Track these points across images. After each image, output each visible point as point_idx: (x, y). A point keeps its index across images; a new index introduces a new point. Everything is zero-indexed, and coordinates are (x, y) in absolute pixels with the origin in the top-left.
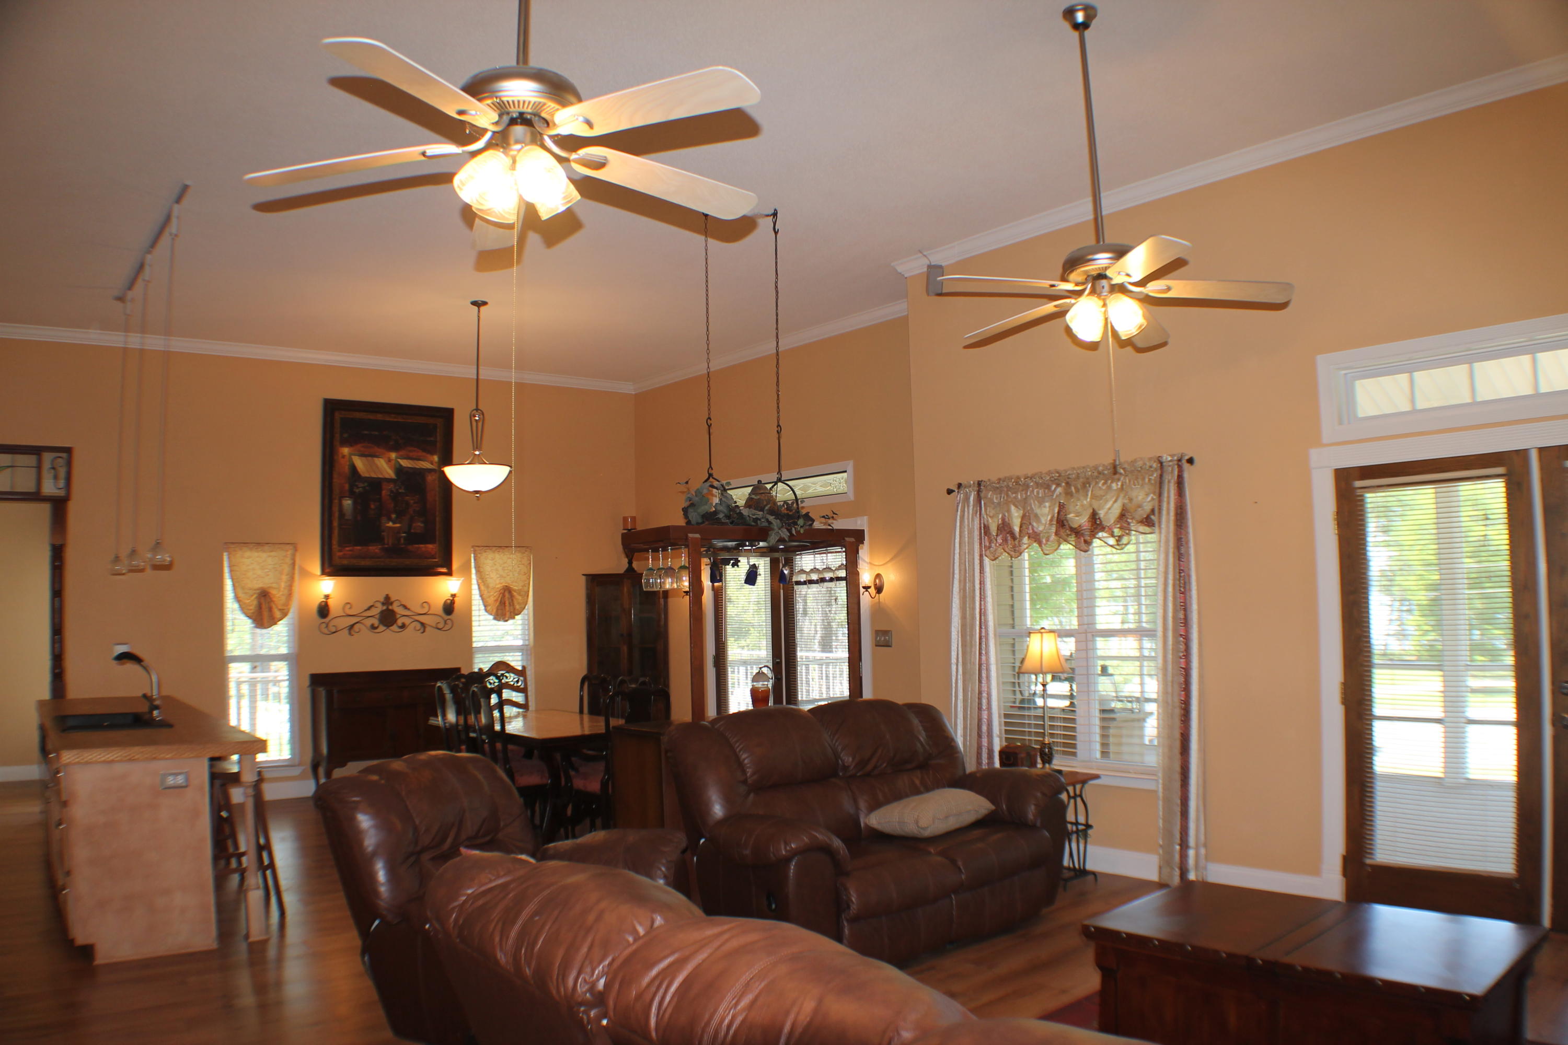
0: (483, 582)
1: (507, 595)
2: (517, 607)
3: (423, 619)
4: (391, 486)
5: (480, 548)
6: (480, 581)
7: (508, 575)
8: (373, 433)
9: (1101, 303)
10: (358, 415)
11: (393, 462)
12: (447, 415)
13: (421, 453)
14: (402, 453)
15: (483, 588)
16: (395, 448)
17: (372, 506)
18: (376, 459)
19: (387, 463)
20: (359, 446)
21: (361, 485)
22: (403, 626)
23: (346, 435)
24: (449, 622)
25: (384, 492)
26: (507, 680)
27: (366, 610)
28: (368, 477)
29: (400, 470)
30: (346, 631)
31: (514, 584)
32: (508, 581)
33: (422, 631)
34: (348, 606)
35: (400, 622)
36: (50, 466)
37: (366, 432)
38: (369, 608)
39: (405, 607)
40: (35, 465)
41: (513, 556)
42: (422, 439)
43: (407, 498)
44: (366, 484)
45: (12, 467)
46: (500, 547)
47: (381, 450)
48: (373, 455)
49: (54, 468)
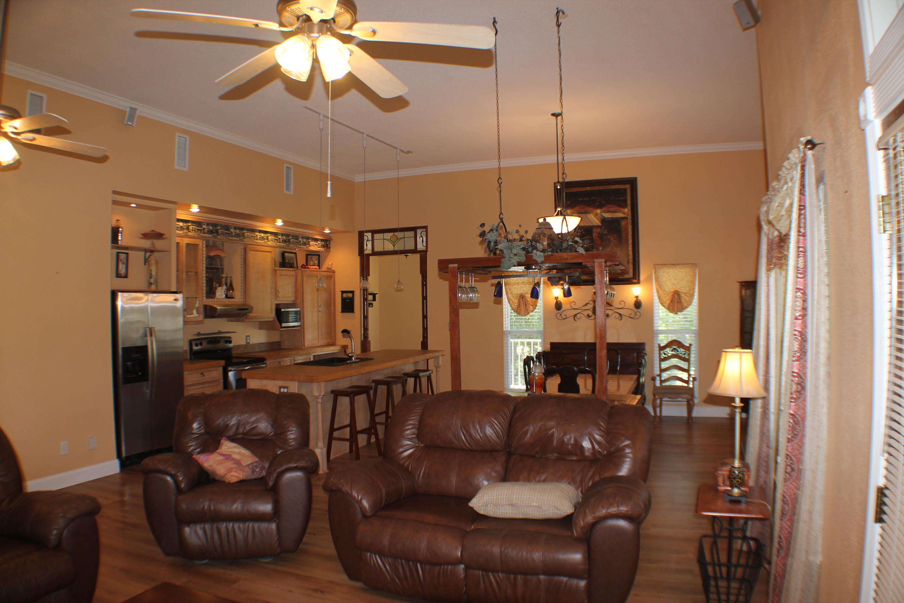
0: (660, 288)
1: (676, 296)
2: (685, 304)
3: (619, 311)
4: (598, 230)
5: (657, 266)
6: (658, 287)
7: (678, 283)
8: (585, 199)
10: (575, 190)
11: (599, 215)
12: (632, 182)
13: (616, 208)
14: (604, 209)
15: (660, 292)
16: (600, 206)
18: (588, 215)
19: (595, 217)
20: (577, 208)
21: (579, 231)
22: (608, 316)
23: (568, 202)
24: (638, 313)
25: (594, 234)
26: (678, 353)
27: (584, 306)
28: (584, 226)
29: (604, 221)
30: (572, 318)
31: (683, 289)
32: (678, 288)
33: (620, 318)
34: (574, 303)
36: (420, 236)
37: (581, 199)
38: (586, 305)
39: (609, 304)
40: (414, 236)
41: (682, 270)
42: (617, 199)
43: (609, 237)
44: (582, 230)
45: (404, 238)
46: (673, 265)
47: (591, 209)
48: (586, 213)
49: (422, 236)
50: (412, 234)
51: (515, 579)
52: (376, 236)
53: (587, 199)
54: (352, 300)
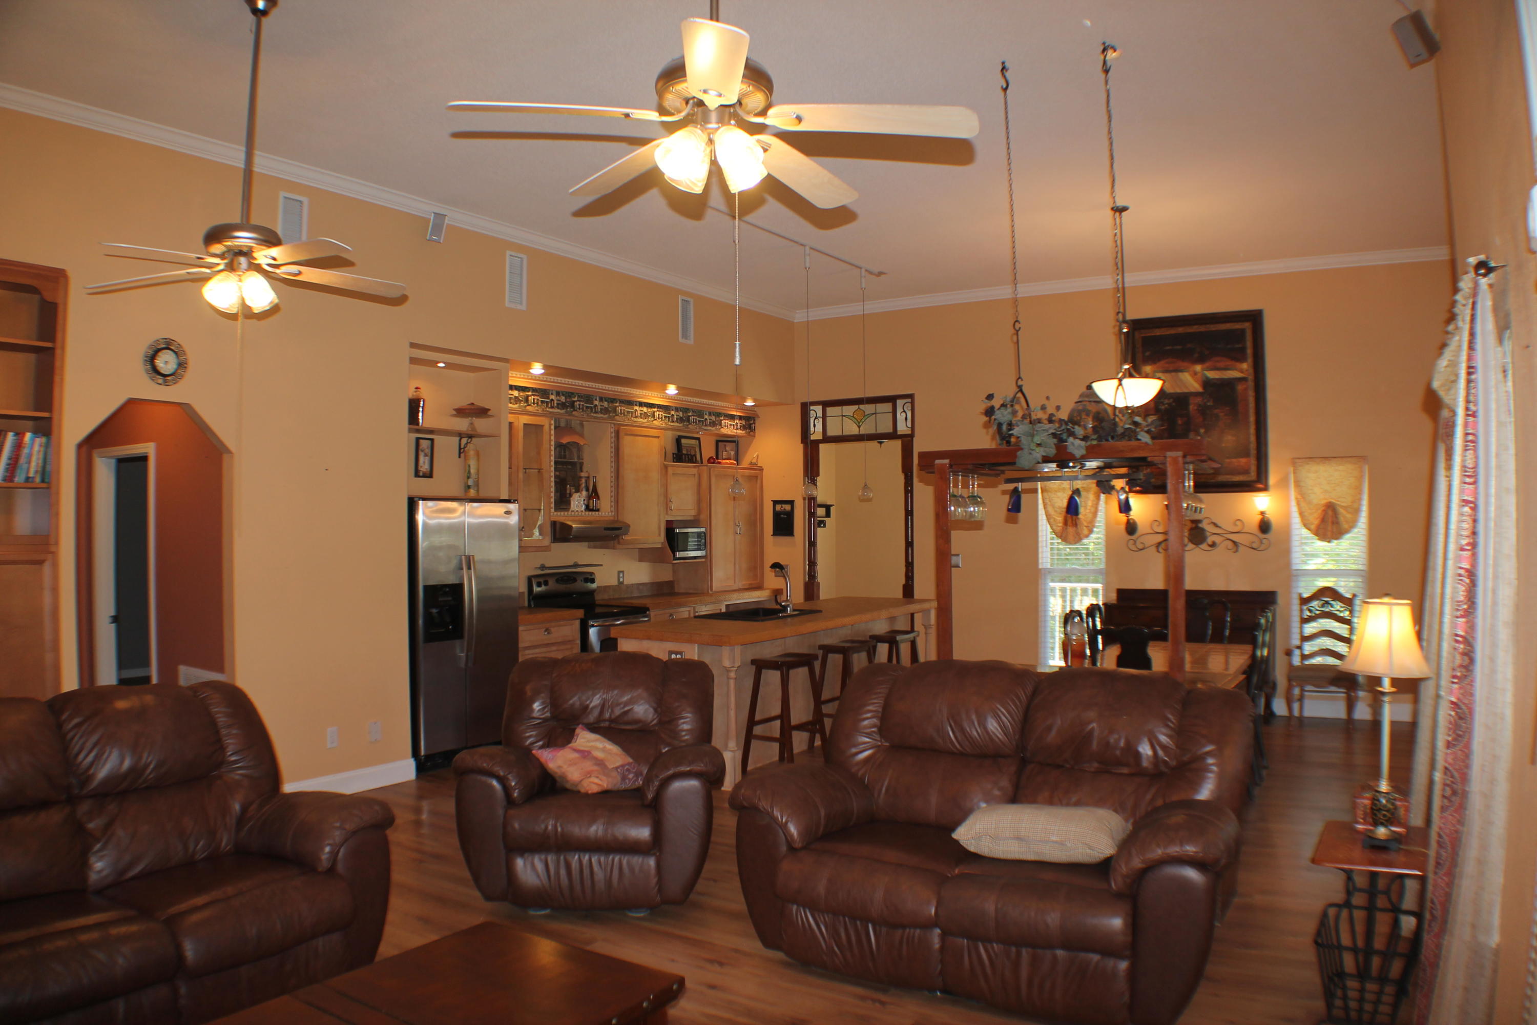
0: (1303, 498)
1: (1330, 513)
2: (1346, 526)
3: (1235, 537)
4: (1198, 400)
5: (1301, 460)
6: (1299, 497)
7: (1334, 490)
10: (1158, 332)
11: (1199, 375)
12: (1255, 318)
13: (1229, 363)
14: (1207, 364)
15: (1303, 504)
16: (1201, 360)
17: (1180, 422)
18: (1180, 374)
19: (1191, 377)
20: (1162, 363)
21: (1166, 401)
22: (1213, 545)
23: (1147, 354)
24: (1264, 541)
25: (1191, 407)
26: (1332, 609)
28: (1173, 393)
29: (1207, 384)
30: (1154, 549)
31: (1342, 500)
32: (1333, 498)
33: (1235, 549)
34: (1155, 524)
35: (1210, 540)
36: (902, 410)
37: (1168, 348)
39: (1216, 525)
40: (891, 411)
41: (1341, 468)
42: (1229, 346)
43: (1216, 411)
44: (1171, 400)
45: (876, 413)
46: (1325, 459)
47: (1186, 364)
48: (1177, 370)
49: (904, 411)
50: (888, 407)
51: (1019, 954)
52: (830, 411)
53: (1179, 347)
54: (790, 515)
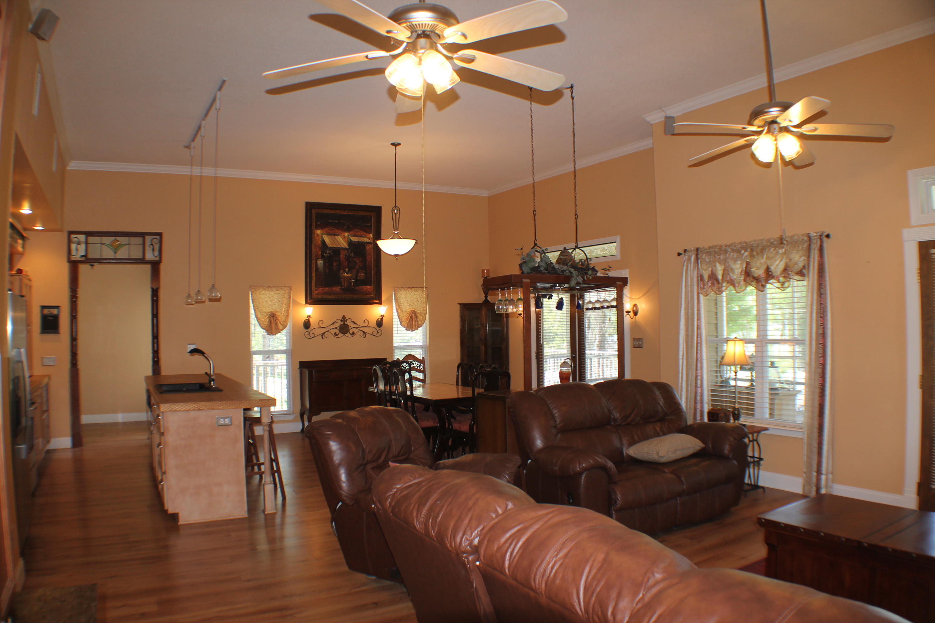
0: (400, 308)
1: (413, 315)
2: (420, 322)
3: (364, 329)
5: (398, 288)
6: (398, 307)
7: (414, 304)
8: (334, 221)
9: (774, 138)
10: (325, 211)
11: (347, 238)
12: (377, 210)
13: (362, 233)
14: (352, 233)
15: (399, 311)
16: (348, 230)
17: (335, 264)
18: (336, 237)
19: (343, 239)
20: (327, 229)
21: (328, 252)
22: (353, 334)
23: (319, 223)
24: (380, 331)
25: (341, 256)
27: (331, 325)
28: (332, 247)
29: (350, 243)
30: (320, 337)
31: (418, 309)
32: (414, 307)
33: (364, 336)
34: (322, 322)
35: (351, 331)
36: (150, 244)
37: (330, 221)
38: (333, 323)
39: (354, 323)
40: (141, 243)
41: (417, 293)
42: (363, 224)
43: (355, 259)
44: (331, 251)
45: (129, 244)
46: (410, 288)
47: (339, 232)
48: (335, 235)
49: (152, 245)
50: (139, 240)
52: (91, 239)
53: (336, 221)
54: (56, 318)
